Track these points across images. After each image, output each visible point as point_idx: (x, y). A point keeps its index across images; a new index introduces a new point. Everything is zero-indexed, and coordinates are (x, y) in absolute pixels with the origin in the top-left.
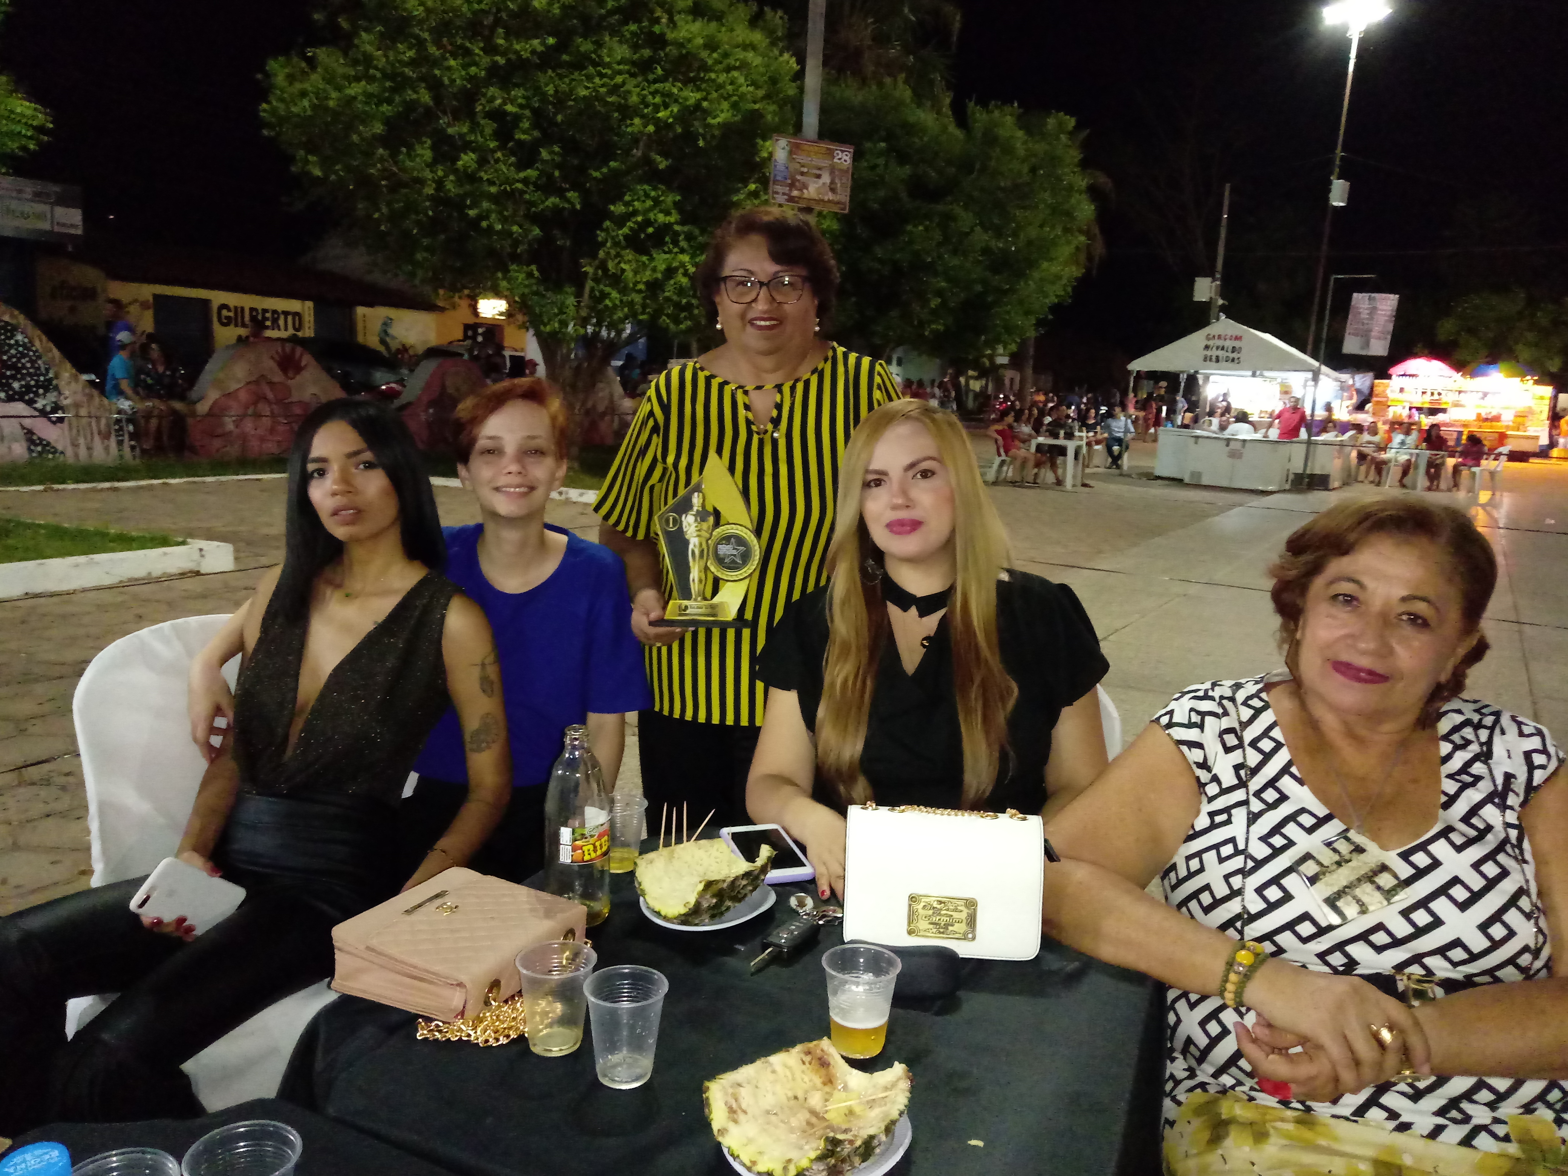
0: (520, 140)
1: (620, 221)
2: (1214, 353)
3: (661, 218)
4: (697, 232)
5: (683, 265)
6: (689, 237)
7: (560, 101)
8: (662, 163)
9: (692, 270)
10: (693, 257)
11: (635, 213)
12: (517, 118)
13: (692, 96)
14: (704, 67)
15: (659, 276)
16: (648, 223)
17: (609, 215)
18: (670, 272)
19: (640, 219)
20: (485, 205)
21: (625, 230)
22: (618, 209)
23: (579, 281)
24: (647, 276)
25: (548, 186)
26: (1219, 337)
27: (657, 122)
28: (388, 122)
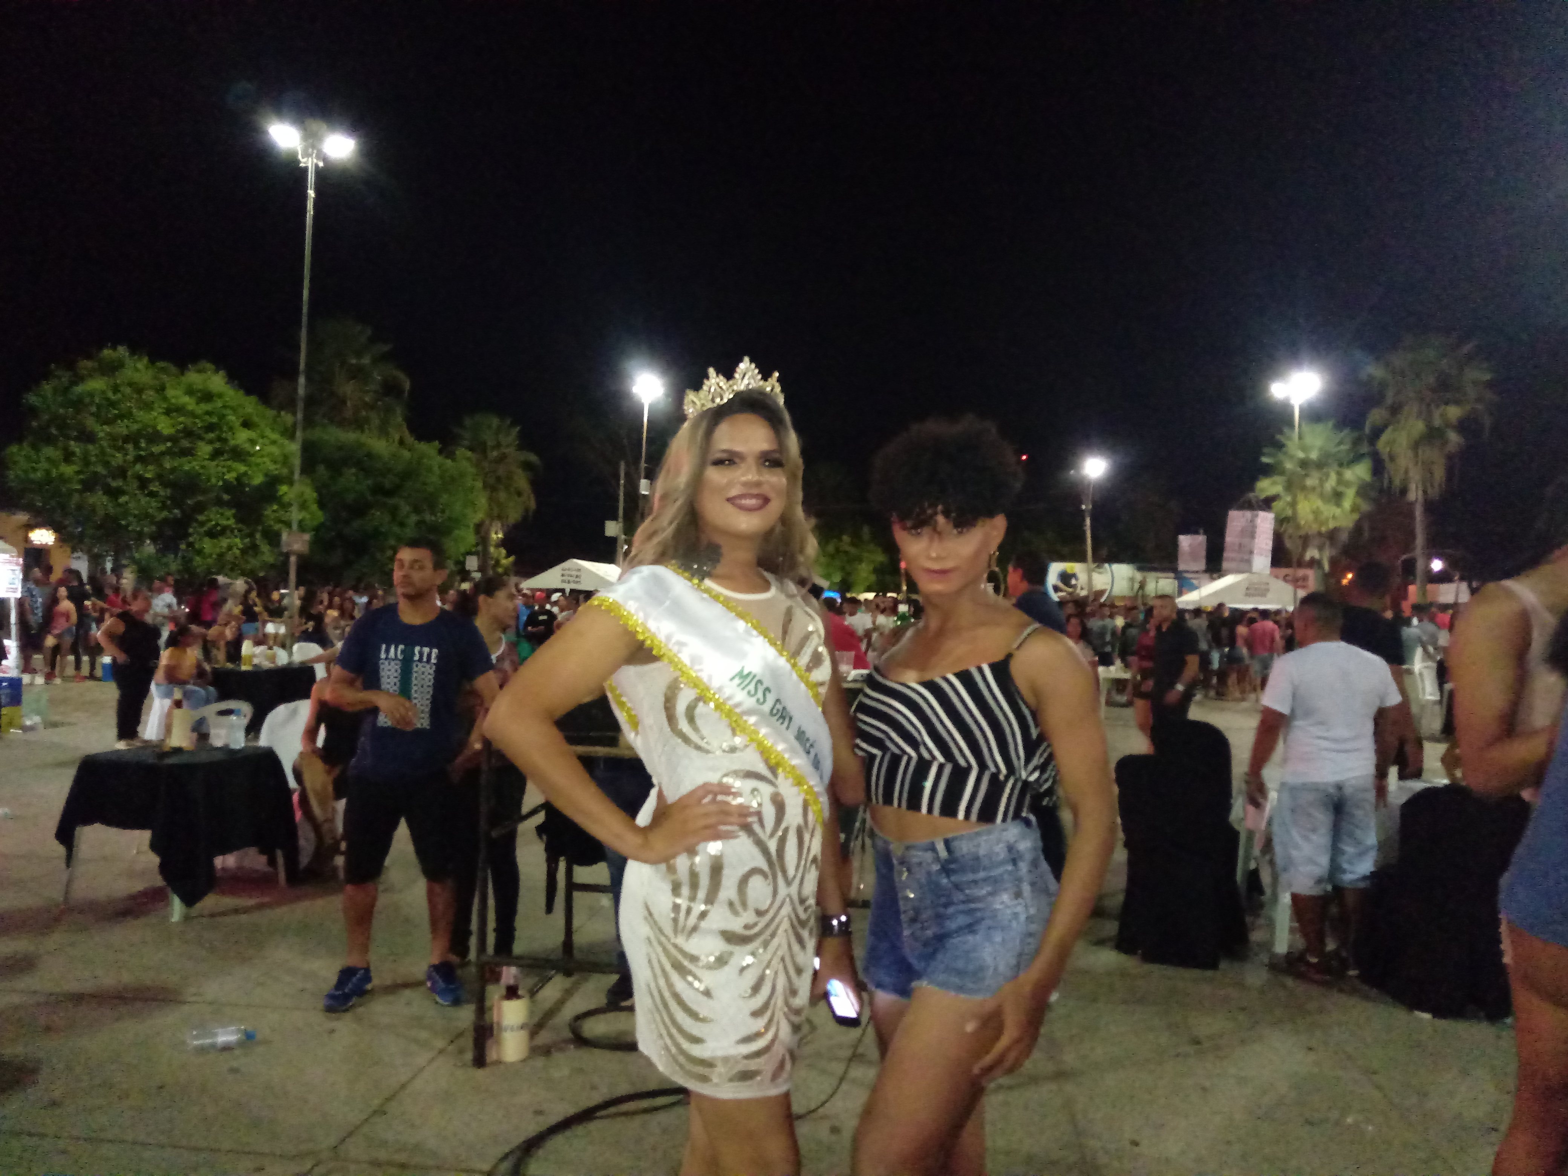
0: (152, 490)
1: (202, 524)
2: (567, 578)
3: (225, 522)
4: (244, 527)
5: (236, 545)
6: (240, 531)
7: (173, 470)
8: (226, 497)
9: (241, 546)
10: (242, 539)
11: (211, 521)
12: (149, 480)
13: (242, 468)
14: (249, 454)
15: (224, 550)
16: (217, 524)
17: (196, 521)
18: (230, 548)
19: (213, 523)
20: (131, 519)
21: (205, 528)
22: (201, 518)
23: (176, 551)
24: (218, 550)
25: (164, 507)
26: (569, 570)
27: (225, 481)
28: (82, 482)
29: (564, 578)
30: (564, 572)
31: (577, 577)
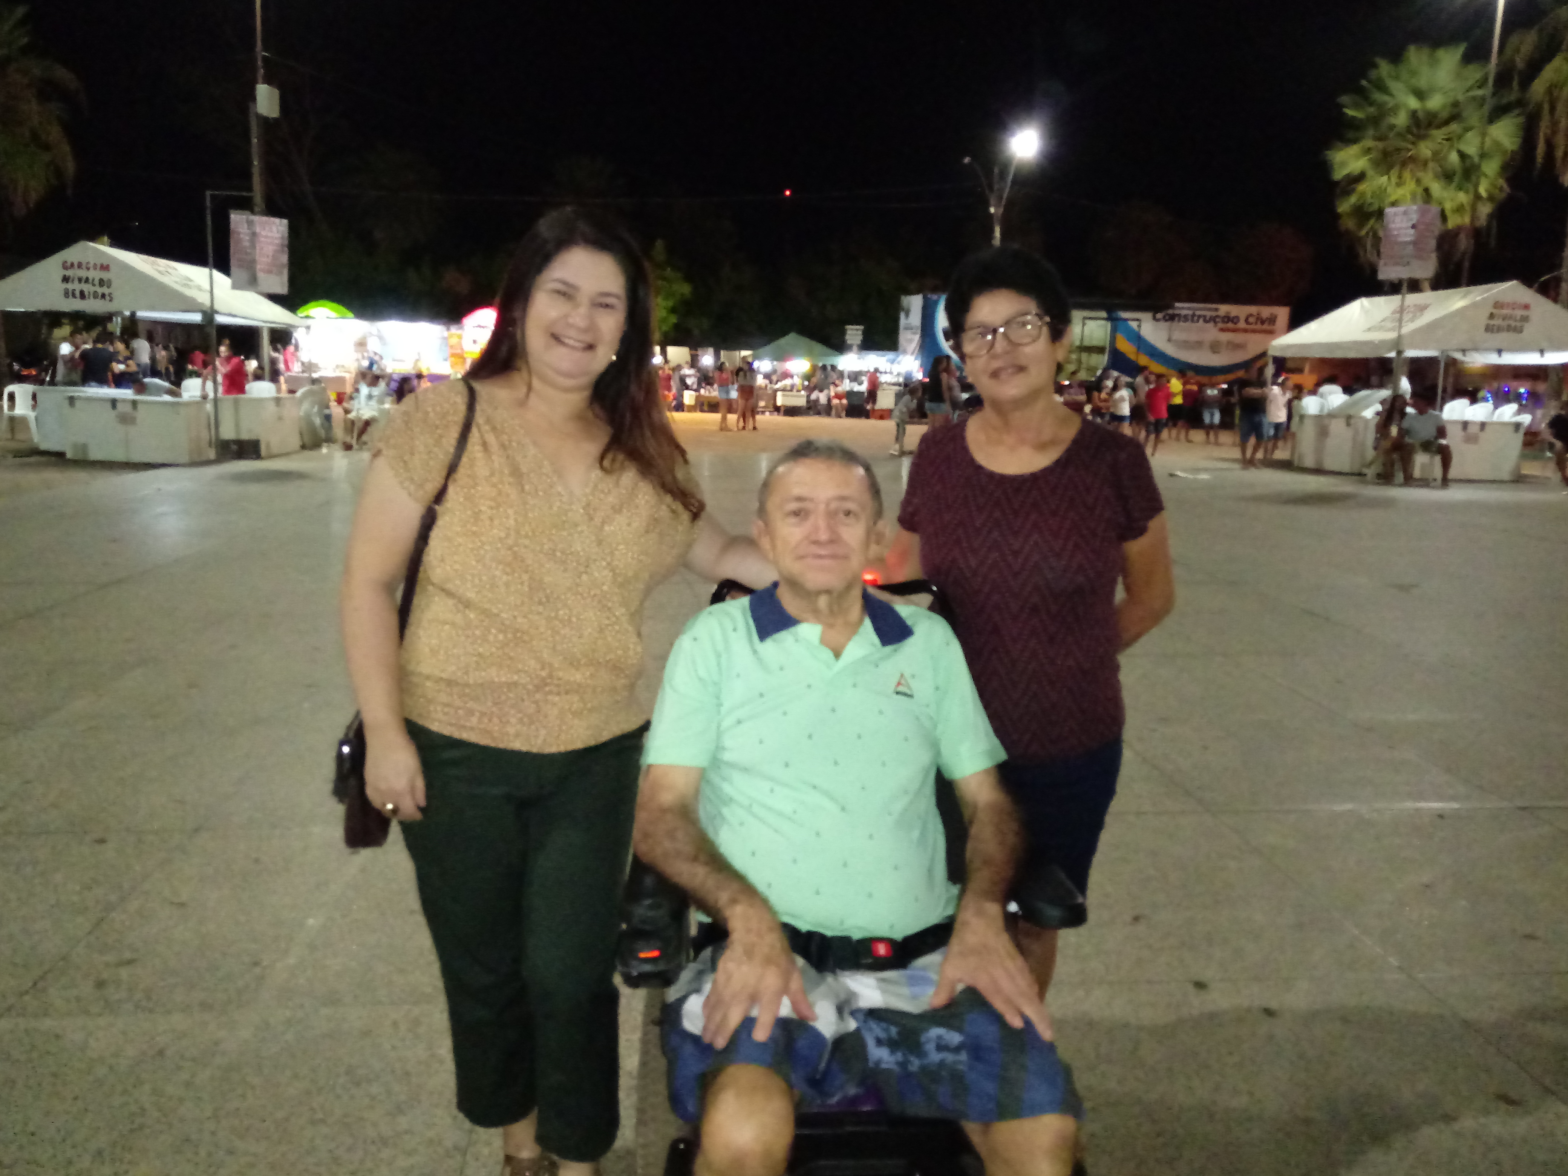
2: (76, 286)
26: (80, 265)
29: (70, 286)
30: (69, 273)
31: (102, 283)
